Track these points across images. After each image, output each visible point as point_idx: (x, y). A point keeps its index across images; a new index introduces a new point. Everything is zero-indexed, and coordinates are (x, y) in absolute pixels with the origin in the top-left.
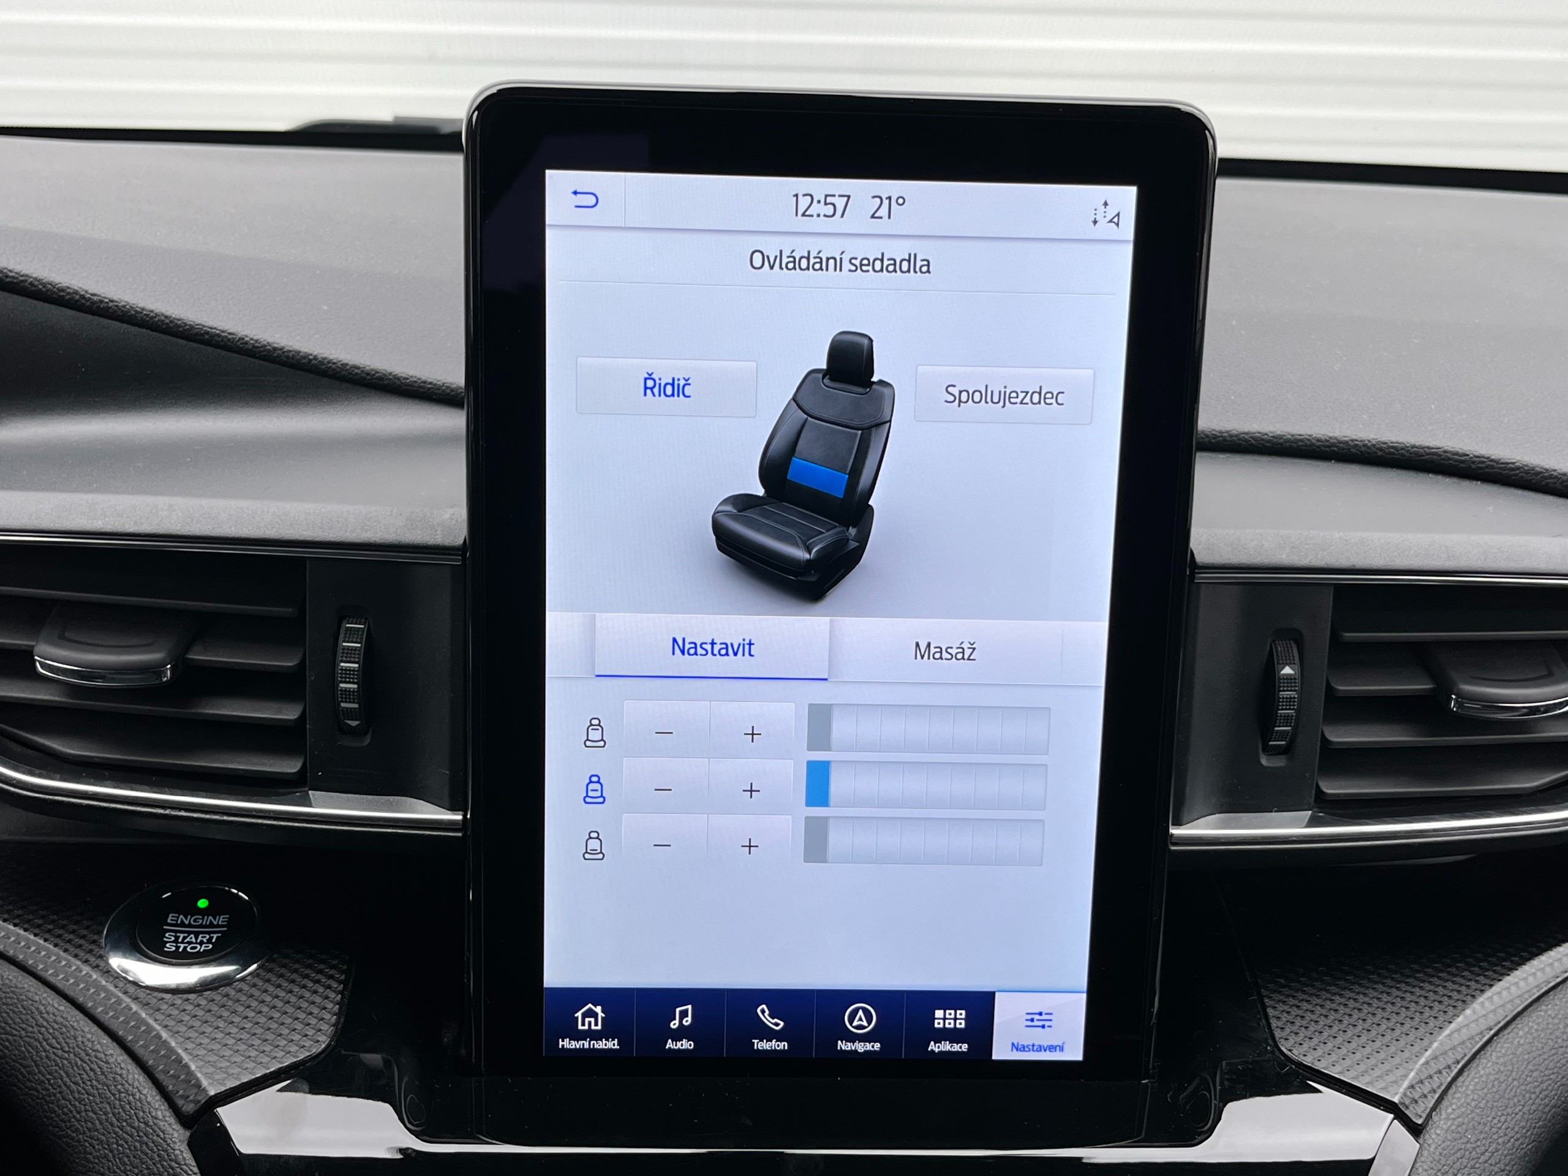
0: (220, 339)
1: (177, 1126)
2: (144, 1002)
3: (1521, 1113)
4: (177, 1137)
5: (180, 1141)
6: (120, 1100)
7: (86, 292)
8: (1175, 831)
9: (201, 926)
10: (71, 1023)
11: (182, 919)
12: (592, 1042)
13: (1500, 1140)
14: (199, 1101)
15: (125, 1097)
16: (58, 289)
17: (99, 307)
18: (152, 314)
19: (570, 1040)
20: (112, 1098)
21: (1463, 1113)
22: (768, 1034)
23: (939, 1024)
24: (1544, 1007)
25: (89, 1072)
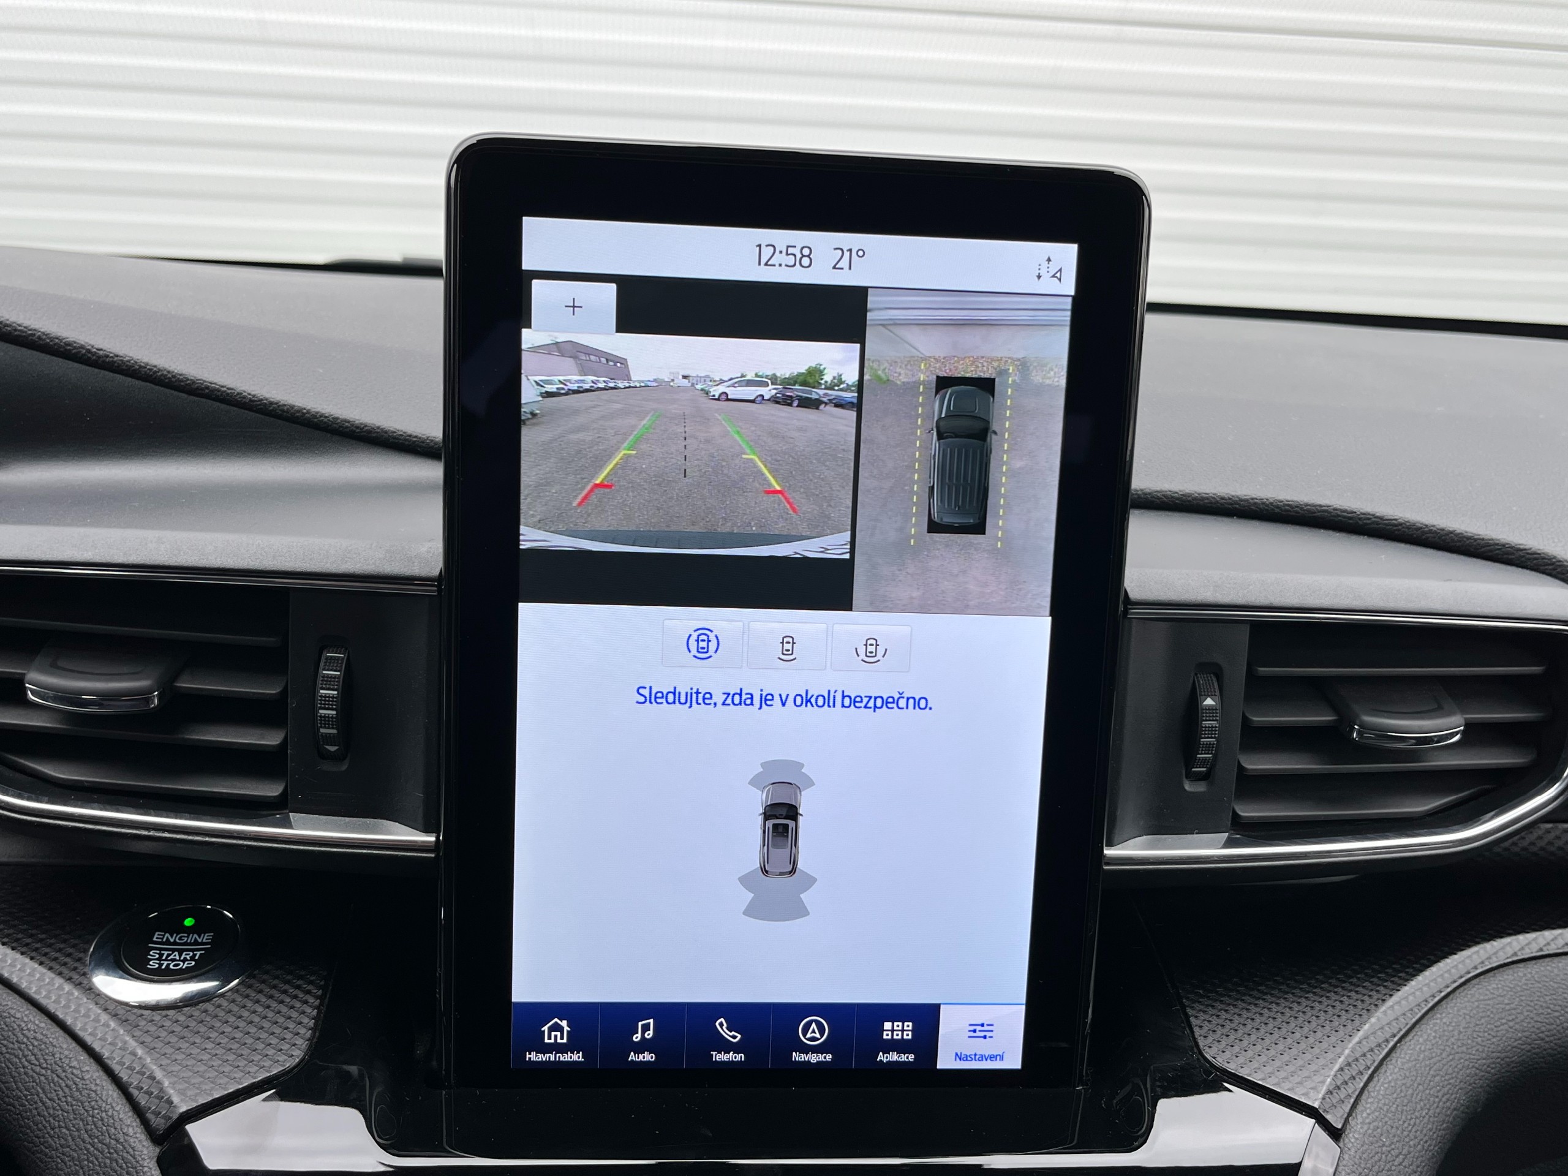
0: (219, 393)
1: (147, 1143)
2: (124, 1018)
3: (1427, 1117)
4: (146, 1153)
5: (149, 1158)
6: (93, 1116)
7: (93, 347)
8: (1108, 852)
9: (186, 944)
10: (51, 1040)
11: (167, 938)
12: (558, 1055)
13: (1412, 1143)
14: (170, 1118)
15: (98, 1113)
16: (65, 343)
17: (104, 362)
18: (155, 369)
19: (536, 1053)
20: (86, 1114)
21: (1377, 1117)
22: (727, 1047)
23: (887, 1035)
24: (1439, 1016)
25: (65, 1088)
